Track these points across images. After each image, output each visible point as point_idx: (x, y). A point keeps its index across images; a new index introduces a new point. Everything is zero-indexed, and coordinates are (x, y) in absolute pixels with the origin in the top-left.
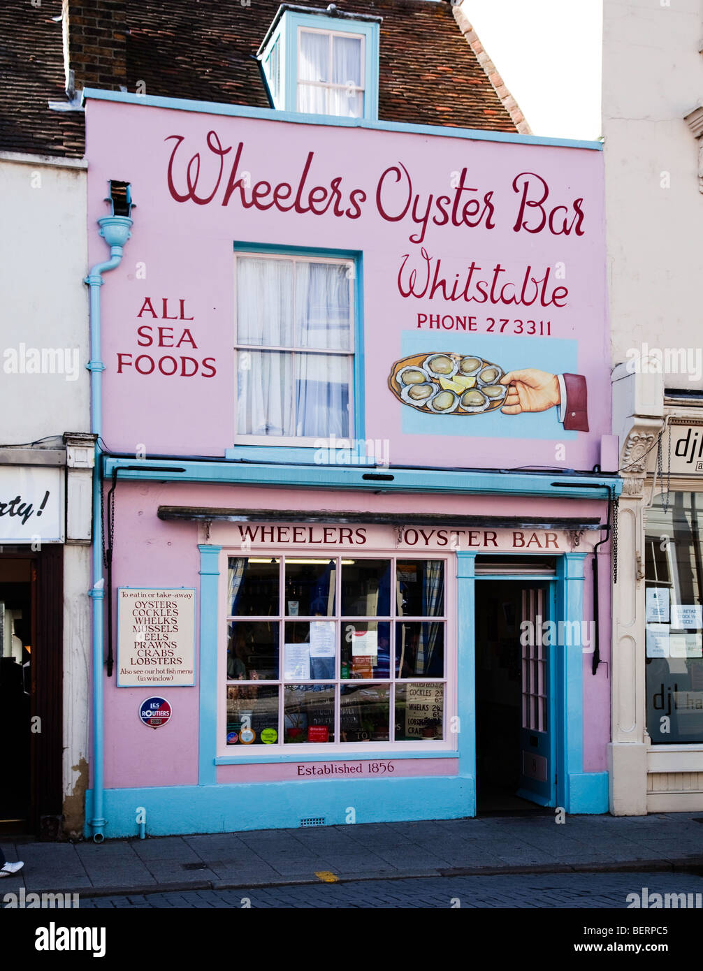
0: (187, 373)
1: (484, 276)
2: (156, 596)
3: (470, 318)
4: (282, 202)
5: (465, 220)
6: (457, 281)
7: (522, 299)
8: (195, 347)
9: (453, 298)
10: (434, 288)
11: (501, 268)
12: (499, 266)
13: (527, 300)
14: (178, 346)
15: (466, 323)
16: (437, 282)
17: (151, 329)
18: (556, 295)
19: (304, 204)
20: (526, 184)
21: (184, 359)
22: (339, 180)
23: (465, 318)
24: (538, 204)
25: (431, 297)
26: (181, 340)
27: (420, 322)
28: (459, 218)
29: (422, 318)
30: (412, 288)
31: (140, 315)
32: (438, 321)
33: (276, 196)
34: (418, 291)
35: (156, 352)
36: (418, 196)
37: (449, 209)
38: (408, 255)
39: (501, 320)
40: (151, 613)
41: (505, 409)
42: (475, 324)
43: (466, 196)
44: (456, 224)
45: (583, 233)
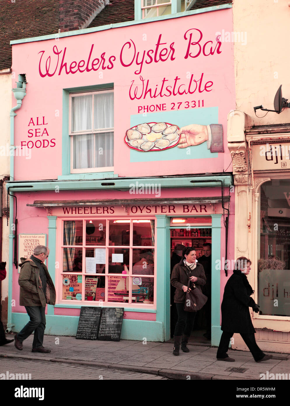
0: (45, 146)
1: (170, 83)
2: (32, 237)
3: (163, 105)
4: (81, 69)
5: (161, 59)
6: (156, 88)
7: (189, 91)
8: (48, 135)
9: (155, 96)
10: (146, 93)
11: (178, 78)
12: (177, 77)
13: (191, 91)
14: (42, 136)
15: (161, 107)
16: (148, 90)
17: (32, 130)
18: (207, 86)
19: (90, 67)
20: (191, 35)
21: (44, 140)
22: (104, 54)
23: (160, 105)
24: (197, 43)
25: (144, 98)
26: (43, 133)
27: (139, 110)
28: (158, 58)
29: (140, 108)
30: (135, 95)
31: (29, 125)
32: (147, 109)
33: (79, 66)
34: (138, 96)
35: (34, 139)
36: (138, 53)
37: (153, 55)
38: (134, 81)
39: (178, 103)
40: (30, 244)
41: (179, 145)
42: (165, 107)
43: (161, 47)
44: (156, 61)
45: (221, 52)
